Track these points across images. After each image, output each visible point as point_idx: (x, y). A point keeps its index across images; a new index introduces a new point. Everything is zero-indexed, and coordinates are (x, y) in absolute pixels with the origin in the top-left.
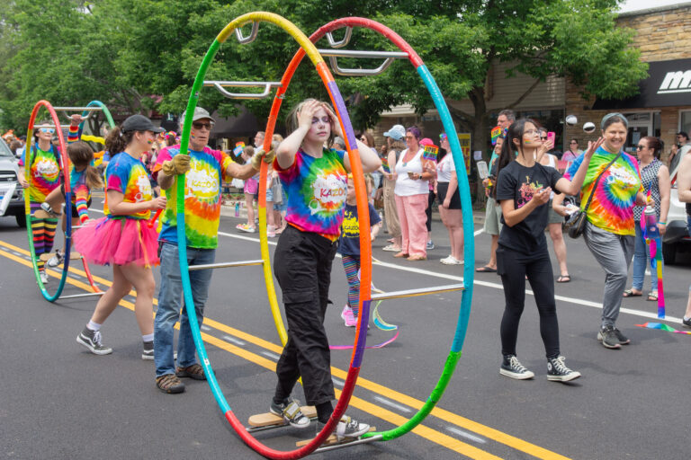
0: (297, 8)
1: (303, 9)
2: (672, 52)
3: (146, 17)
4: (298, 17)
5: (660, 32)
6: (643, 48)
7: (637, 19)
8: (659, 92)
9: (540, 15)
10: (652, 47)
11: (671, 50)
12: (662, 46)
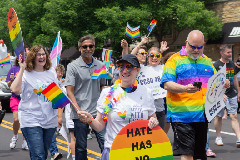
0: (74, 5)
1: (76, 5)
2: (237, 18)
3: (26, 4)
4: (74, 8)
5: (233, 9)
6: (227, 16)
7: (225, 3)
8: (229, 37)
9: (172, 5)
10: (230, 16)
11: (236, 17)
12: (234, 15)
